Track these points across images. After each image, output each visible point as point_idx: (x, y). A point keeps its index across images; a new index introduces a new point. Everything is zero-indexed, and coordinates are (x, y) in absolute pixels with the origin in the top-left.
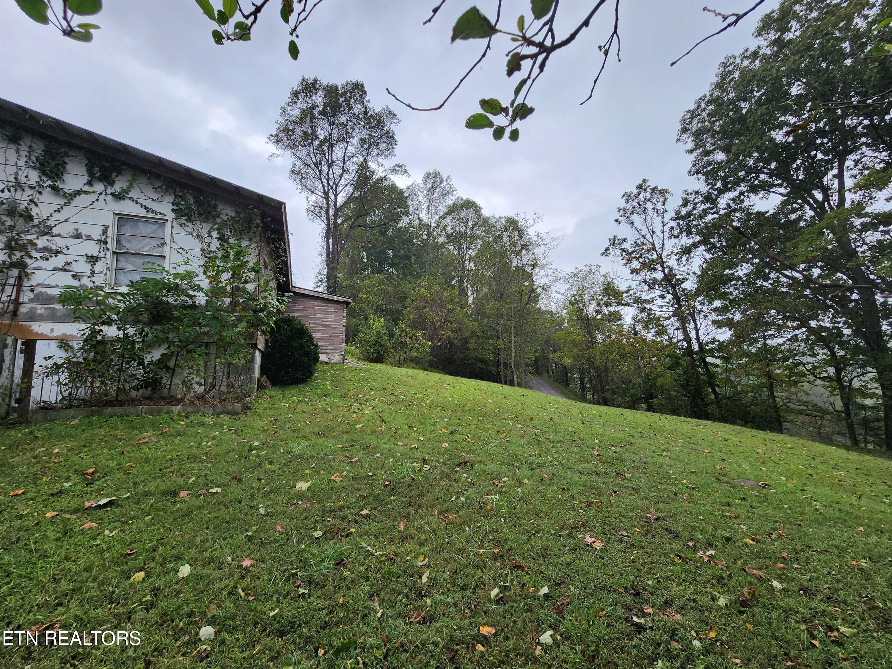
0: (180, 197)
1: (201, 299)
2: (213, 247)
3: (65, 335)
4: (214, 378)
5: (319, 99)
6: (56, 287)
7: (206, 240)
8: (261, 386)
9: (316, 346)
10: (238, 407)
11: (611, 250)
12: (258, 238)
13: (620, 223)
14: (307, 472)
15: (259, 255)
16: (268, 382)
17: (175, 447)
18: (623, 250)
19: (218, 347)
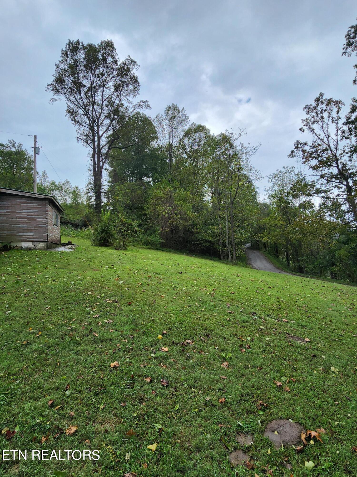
5: (81, 55)
11: (296, 152)
13: (303, 131)
18: (304, 152)
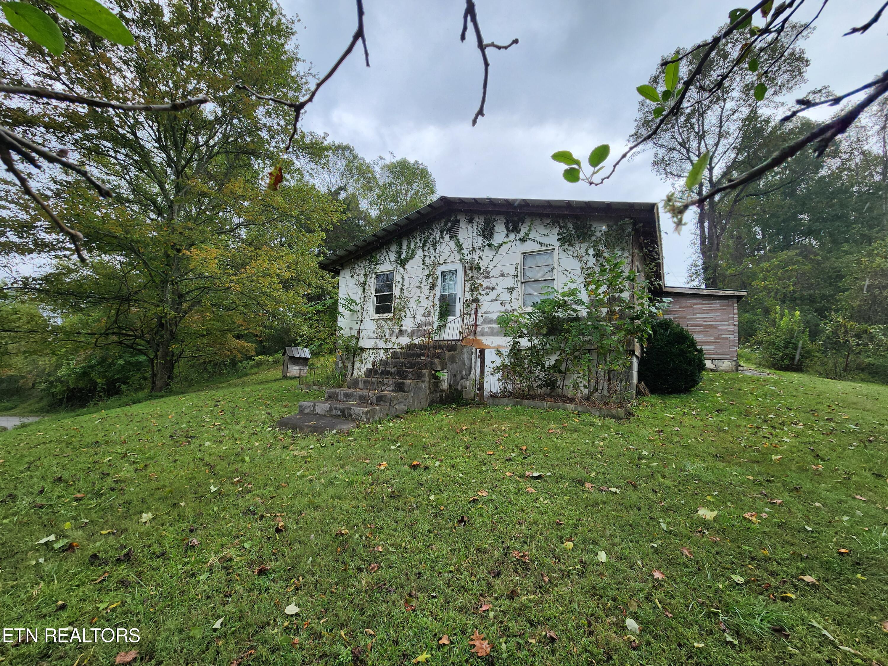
0: (563, 227)
1: (583, 312)
2: (590, 264)
3: (499, 345)
4: (597, 382)
6: (493, 312)
7: (584, 259)
8: (639, 393)
9: (701, 351)
10: (621, 412)
12: (631, 246)
14: (709, 498)
15: (632, 262)
16: (647, 390)
17: (575, 441)
19: (599, 354)
